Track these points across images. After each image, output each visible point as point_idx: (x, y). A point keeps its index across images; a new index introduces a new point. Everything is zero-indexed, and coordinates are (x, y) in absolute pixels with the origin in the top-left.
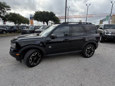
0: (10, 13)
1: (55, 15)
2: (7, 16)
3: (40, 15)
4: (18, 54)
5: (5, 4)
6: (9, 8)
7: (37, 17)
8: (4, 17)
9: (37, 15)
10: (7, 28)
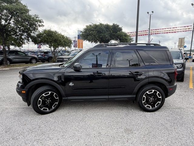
0: (45, 30)
1: (121, 29)
2: (39, 35)
3: (93, 31)
4: (24, 92)
5: (37, 17)
6: (42, 23)
7: (88, 35)
8: (36, 37)
9: (88, 32)
10: (39, 54)
